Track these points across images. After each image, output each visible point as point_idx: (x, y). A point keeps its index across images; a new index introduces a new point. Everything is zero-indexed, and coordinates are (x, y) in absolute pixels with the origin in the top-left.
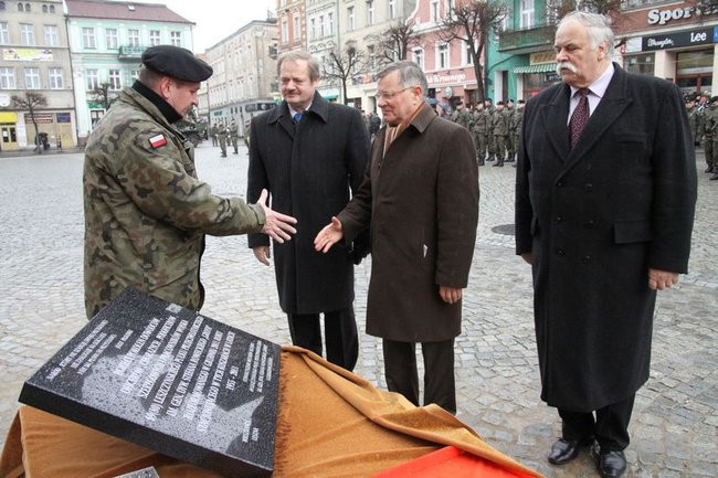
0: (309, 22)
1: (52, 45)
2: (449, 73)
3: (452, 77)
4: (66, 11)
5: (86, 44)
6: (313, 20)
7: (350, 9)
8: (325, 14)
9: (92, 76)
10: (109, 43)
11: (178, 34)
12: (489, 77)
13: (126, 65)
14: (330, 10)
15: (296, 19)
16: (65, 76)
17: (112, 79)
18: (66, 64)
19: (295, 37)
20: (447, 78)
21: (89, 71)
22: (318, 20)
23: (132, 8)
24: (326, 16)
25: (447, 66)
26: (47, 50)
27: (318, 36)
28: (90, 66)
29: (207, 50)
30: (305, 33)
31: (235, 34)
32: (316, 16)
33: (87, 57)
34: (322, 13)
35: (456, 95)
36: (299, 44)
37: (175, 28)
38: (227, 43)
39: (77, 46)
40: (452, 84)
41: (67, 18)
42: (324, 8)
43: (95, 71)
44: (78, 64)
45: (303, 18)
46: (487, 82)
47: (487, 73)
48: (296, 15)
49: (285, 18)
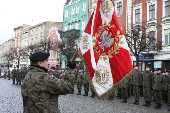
0: (22, 42)
2: (52, 60)
3: (53, 61)
6: (23, 41)
7: (32, 39)
8: (26, 40)
12: (61, 62)
14: (28, 39)
15: (19, 40)
19: (18, 46)
20: (52, 61)
22: (24, 41)
24: (26, 41)
25: (52, 58)
27: (24, 46)
30: (20, 45)
31: (5, 43)
32: (24, 40)
34: (25, 40)
35: (54, 66)
36: (19, 48)
38: (3, 45)
40: (53, 63)
42: (26, 38)
45: (21, 41)
46: (61, 63)
47: (61, 61)
48: (19, 39)
49: (16, 40)
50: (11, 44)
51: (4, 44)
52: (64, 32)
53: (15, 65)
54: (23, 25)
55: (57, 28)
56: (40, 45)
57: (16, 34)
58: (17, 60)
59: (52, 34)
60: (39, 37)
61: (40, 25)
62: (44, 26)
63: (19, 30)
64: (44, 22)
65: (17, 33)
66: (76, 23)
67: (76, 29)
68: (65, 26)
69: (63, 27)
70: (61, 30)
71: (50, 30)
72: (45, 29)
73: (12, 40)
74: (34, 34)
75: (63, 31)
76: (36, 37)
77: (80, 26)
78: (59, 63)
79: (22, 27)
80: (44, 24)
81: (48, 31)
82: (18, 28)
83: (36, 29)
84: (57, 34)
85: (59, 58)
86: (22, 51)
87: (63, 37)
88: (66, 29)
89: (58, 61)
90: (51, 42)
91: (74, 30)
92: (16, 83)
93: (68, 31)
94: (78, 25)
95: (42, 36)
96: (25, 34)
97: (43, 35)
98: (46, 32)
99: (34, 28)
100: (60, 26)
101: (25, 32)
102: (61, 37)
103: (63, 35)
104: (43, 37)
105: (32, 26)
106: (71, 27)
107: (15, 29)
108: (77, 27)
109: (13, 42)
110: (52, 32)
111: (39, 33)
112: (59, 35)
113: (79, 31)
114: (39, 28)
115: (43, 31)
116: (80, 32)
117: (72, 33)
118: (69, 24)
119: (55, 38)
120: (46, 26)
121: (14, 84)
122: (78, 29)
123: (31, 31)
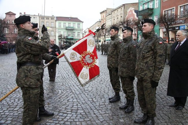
1: (52, 26)
4: (56, 19)
5: (59, 26)
7: (114, 19)
8: (109, 20)
9: (60, 33)
10: (64, 26)
11: (79, 24)
13: (67, 31)
14: (111, 20)
16: (54, 33)
17: (64, 34)
18: (55, 30)
21: (59, 32)
23: (70, 18)
26: (51, 27)
27: (108, 25)
28: (59, 31)
29: (90, 27)
32: (108, 21)
33: (59, 29)
37: (79, 23)
39: (57, 27)
41: (56, 20)
42: (109, 19)
43: (61, 32)
44: (57, 30)
45: (106, 21)
46: (138, 38)
47: (138, 35)
48: (104, 20)
49: (102, 21)
50: (99, 24)
51: (94, 25)
52: (139, 12)
53: (103, 40)
54: (107, 8)
55: (134, 8)
56: (120, 24)
57: (102, 17)
58: (104, 37)
59: (130, 14)
60: (119, 17)
61: (119, 8)
62: (123, 8)
63: (104, 13)
64: (123, 5)
65: (102, 15)
66: (150, 3)
67: (150, 8)
68: (140, 6)
69: (138, 7)
70: (137, 9)
71: (128, 11)
72: (124, 10)
73: (99, 21)
74: (115, 15)
75: (139, 10)
76: (117, 17)
77: (153, 5)
78: (136, 37)
79: (106, 11)
80: (123, 6)
81: (127, 12)
82: (103, 12)
83: (117, 11)
84: (134, 14)
85: (136, 33)
86: (107, 29)
87: (139, 15)
88: (141, 8)
89: (135, 35)
90: (129, 21)
91: (148, 9)
92: (104, 53)
93: (143, 10)
94: (152, 4)
95: (121, 17)
96: (108, 16)
97: (123, 15)
98: (125, 13)
99: (115, 10)
100: (136, 6)
101: (108, 15)
102: (137, 16)
103: (139, 14)
104: (123, 17)
105: (114, 9)
106: (146, 7)
107: (101, 13)
108: (150, 6)
109: (100, 23)
110: (129, 12)
111: (119, 14)
112: (135, 14)
113: (152, 9)
114: (119, 10)
115: (122, 12)
116: (154, 10)
117: (147, 11)
118: (144, 4)
119: (132, 17)
120: (124, 8)
121: (102, 54)
122: (152, 8)
123: (113, 13)
